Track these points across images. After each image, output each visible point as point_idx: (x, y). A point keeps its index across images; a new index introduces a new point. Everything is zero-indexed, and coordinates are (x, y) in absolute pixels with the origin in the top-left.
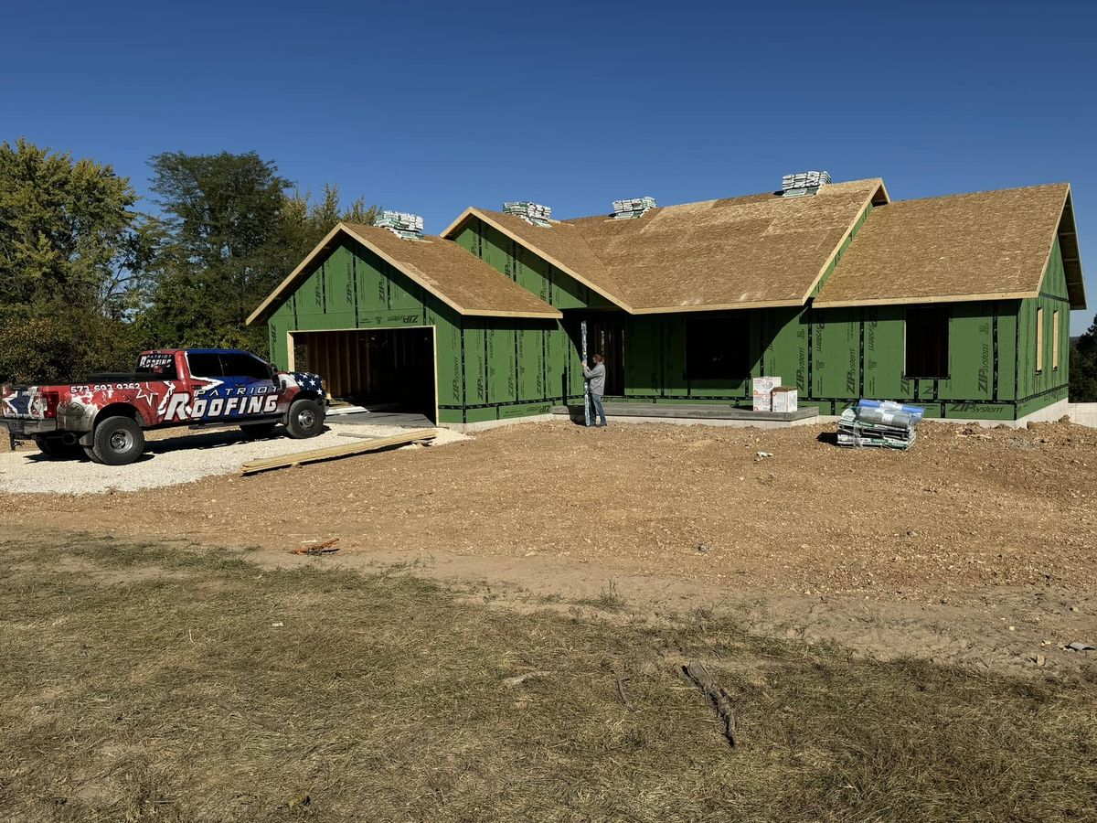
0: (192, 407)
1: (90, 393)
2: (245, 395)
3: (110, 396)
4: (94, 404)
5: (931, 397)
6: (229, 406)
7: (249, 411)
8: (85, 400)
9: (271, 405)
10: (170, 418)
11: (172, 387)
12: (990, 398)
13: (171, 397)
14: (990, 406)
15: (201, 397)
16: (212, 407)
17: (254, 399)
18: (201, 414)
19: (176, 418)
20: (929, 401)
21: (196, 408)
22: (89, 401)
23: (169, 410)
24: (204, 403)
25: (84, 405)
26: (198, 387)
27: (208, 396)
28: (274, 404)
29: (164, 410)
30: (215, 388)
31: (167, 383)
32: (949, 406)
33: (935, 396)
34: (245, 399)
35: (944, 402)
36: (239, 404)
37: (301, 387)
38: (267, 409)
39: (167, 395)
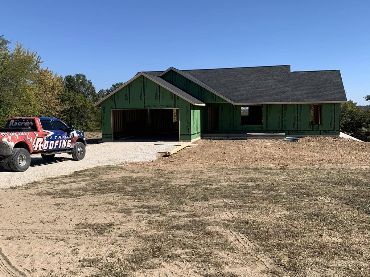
0: (44, 145)
1: (10, 136)
2: (61, 140)
3: (18, 138)
4: (12, 142)
5: (317, 129)
6: (56, 144)
7: (62, 147)
8: (8, 140)
9: (69, 144)
10: (36, 150)
11: (37, 135)
12: (333, 129)
13: (37, 139)
14: (333, 132)
15: (47, 140)
16: (50, 145)
17: (64, 141)
18: (46, 148)
19: (38, 150)
20: (316, 131)
21: (45, 145)
22: (10, 140)
23: (36, 145)
24: (47, 142)
25: (7, 142)
26: (46, 135)
27: (49, 140)
28: (70, 143)
29: (34, 146)
30: (52, 136)
31: (35, 132)
32: (322, 132)
33: (318, 129)
34: (61, 141)
35: (321, 131)
36: (59, 143)
37: (78, 136)
38: (68, 146)
39: (36, 139)
